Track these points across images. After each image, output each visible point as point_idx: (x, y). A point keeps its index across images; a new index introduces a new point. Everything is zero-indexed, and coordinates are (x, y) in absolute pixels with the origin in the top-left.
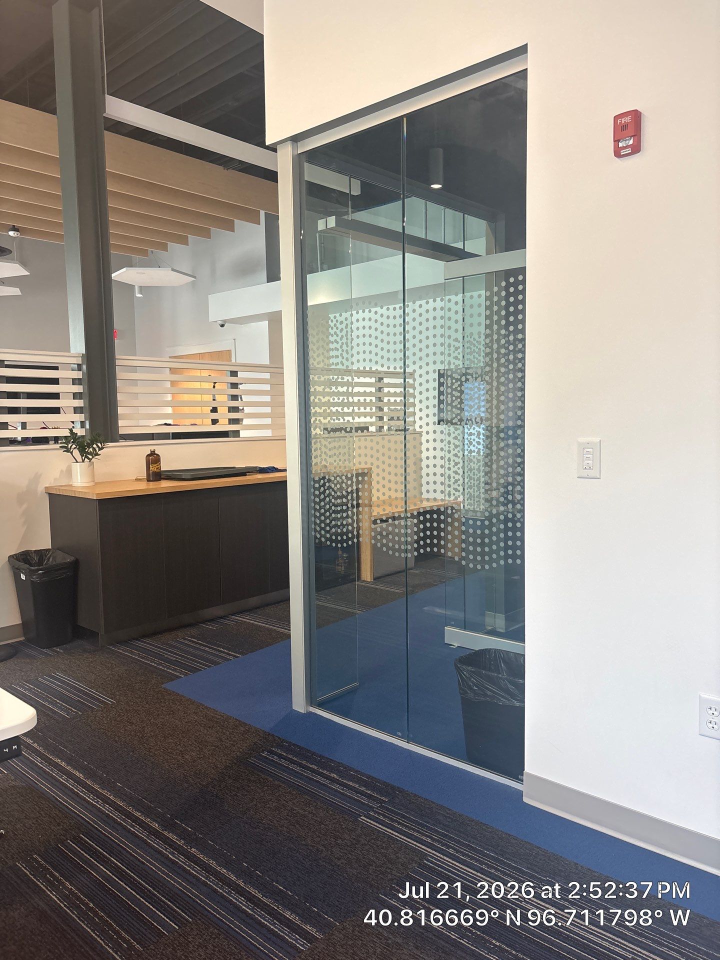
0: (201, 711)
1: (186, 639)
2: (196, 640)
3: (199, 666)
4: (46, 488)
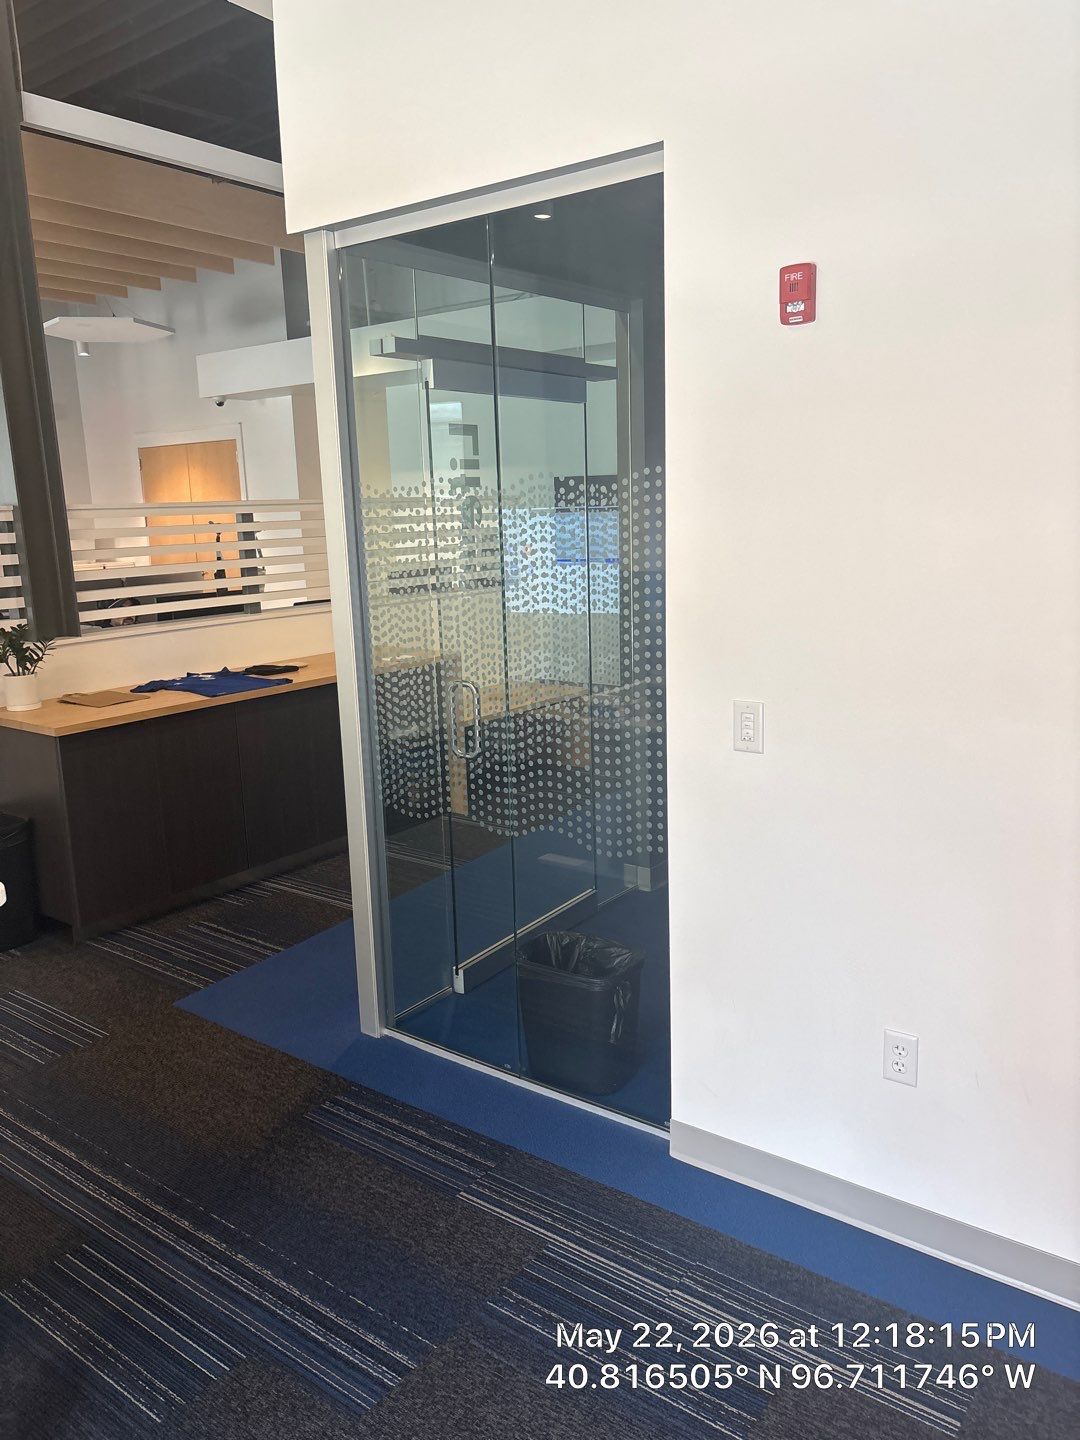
0: (232, 1043)
1: (201, 925)
2: (215, 926)
3: (224, 970)
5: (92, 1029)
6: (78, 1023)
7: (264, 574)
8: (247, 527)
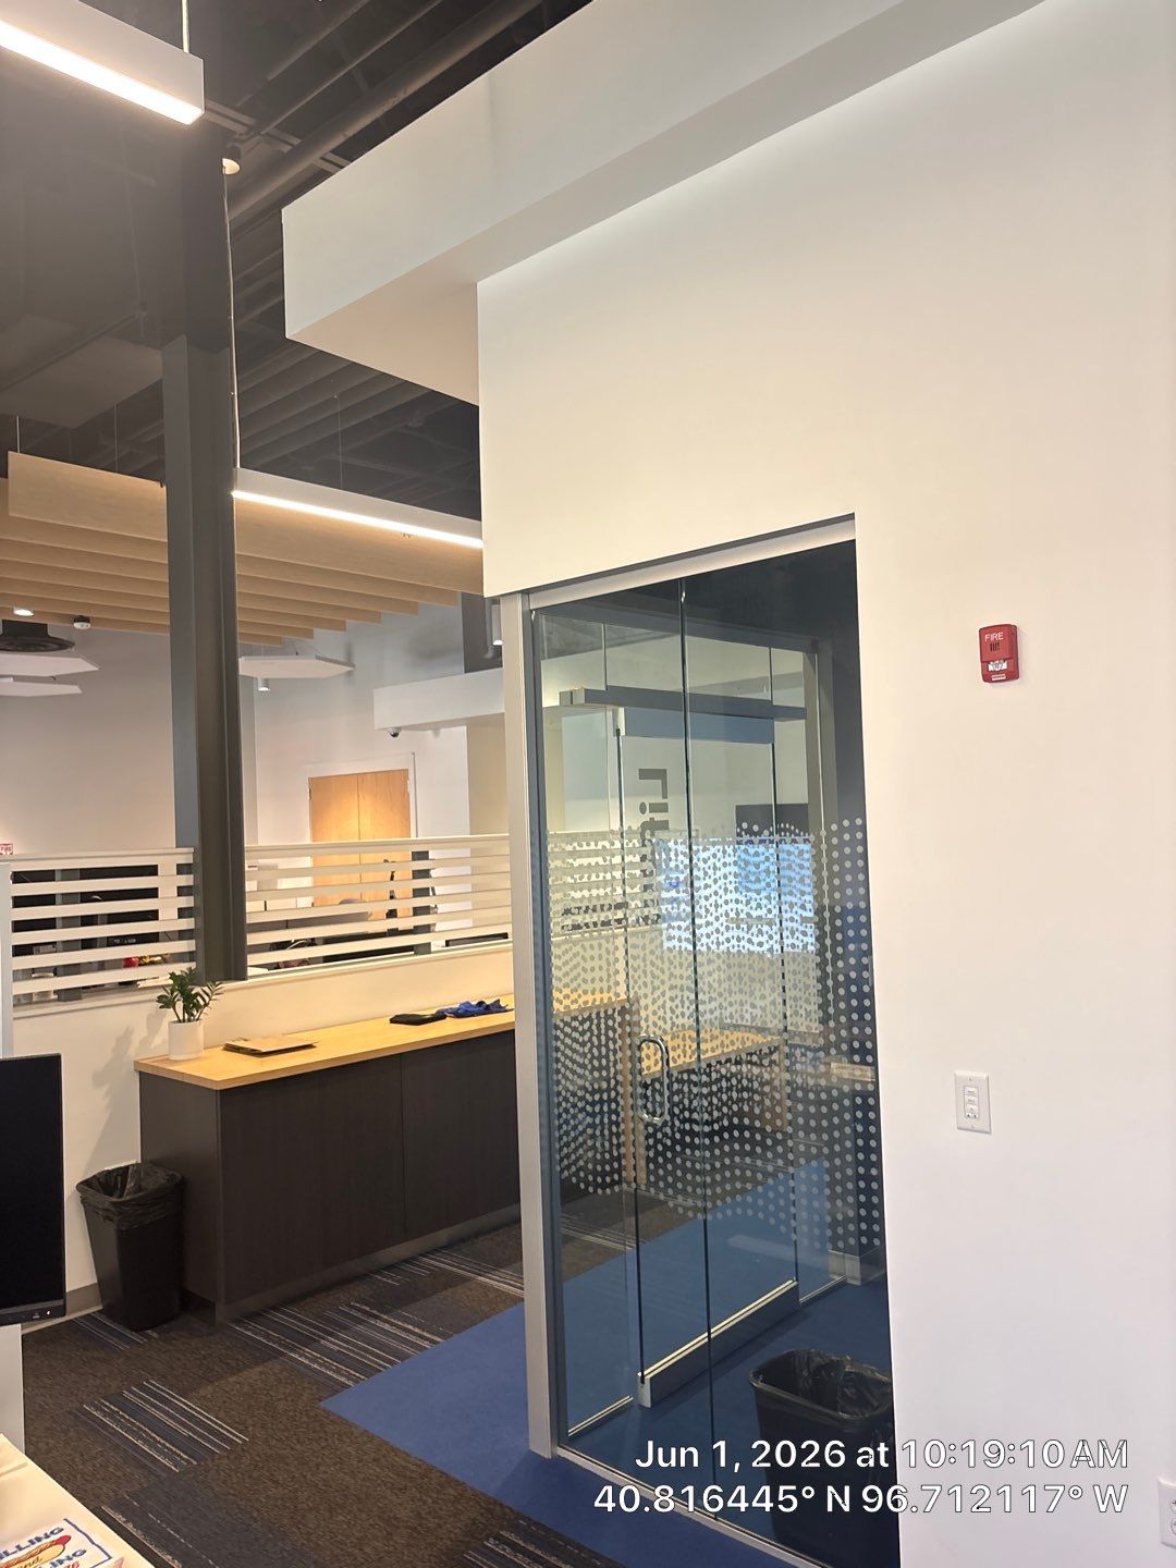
0: (384, 1456)
1: (353, 1307)
2: (368, 1309)
3: (376, 1363)
4: (136, 1063)
5: (234, 1435)
6: (216, 1424)
7: (436, 913)
8: (421, 865)
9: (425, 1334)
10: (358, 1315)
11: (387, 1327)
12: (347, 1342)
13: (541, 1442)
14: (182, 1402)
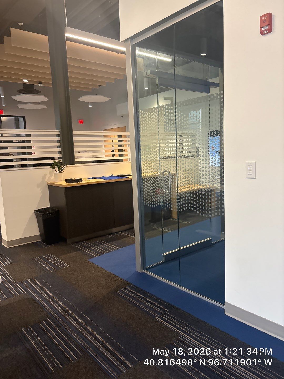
0: (101, 271)
1: (100, 241)
2: (104, 242)
3: (104, 253)
4: (47, 183)
5: (66, 264)
6: (63, 263)
9: (116, 247)
10: (101, 243)
11: (108, 245)
12: (97, 248)
13: (139, 269)
14: (56, 258)
